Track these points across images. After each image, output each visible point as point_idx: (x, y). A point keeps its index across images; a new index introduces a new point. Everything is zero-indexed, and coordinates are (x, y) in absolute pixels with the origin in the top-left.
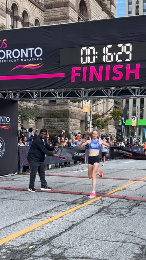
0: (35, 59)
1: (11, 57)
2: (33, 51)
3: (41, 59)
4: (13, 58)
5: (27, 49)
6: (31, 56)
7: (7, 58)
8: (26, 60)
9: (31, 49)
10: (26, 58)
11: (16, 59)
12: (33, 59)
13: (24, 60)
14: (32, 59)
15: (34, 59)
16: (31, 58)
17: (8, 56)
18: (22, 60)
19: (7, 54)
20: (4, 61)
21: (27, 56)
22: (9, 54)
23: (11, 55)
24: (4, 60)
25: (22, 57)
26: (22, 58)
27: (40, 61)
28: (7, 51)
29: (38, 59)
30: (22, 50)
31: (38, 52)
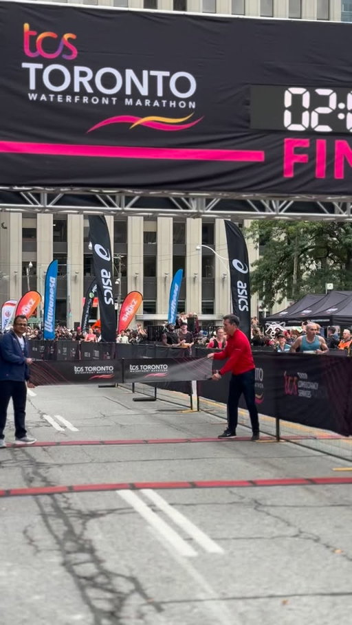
0: (173, 104)
1: (89, 90)
2: (166, 80)
3: (192, 105)
4: (97, 93)
5: (145, 73)
6: (160, 93)
7: (77, 89)
8: (143, 102)
9: (160, 75)
10: (143, 98)
11: (110, 97)
12: (164, 102)
13: (135, 101)
14: (161, 104)
15: (168, 104)
16: (160, 99)
17: (81, 84)
18: (129, 102)
19: (77, 79)
20: (64, 98)
21: (144, 91)
22: (85, 81)
23: (92, 83)
24: (64, 93)
25: (128, 91)
26: (129, 97)
27: (187, 111)
28: (77, 69)
29: (182, 105)
30: (130, 73)
31: (183, 85)
